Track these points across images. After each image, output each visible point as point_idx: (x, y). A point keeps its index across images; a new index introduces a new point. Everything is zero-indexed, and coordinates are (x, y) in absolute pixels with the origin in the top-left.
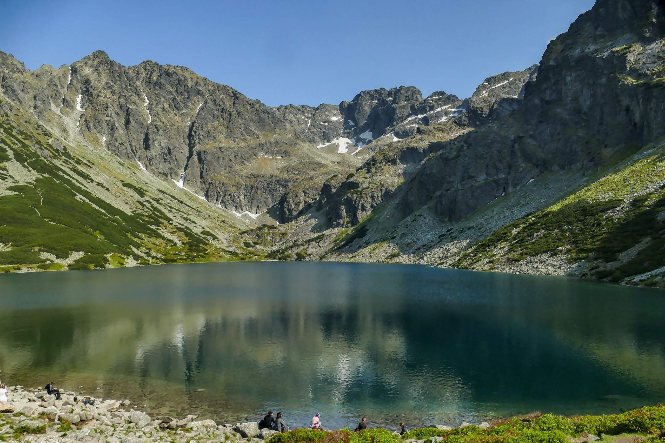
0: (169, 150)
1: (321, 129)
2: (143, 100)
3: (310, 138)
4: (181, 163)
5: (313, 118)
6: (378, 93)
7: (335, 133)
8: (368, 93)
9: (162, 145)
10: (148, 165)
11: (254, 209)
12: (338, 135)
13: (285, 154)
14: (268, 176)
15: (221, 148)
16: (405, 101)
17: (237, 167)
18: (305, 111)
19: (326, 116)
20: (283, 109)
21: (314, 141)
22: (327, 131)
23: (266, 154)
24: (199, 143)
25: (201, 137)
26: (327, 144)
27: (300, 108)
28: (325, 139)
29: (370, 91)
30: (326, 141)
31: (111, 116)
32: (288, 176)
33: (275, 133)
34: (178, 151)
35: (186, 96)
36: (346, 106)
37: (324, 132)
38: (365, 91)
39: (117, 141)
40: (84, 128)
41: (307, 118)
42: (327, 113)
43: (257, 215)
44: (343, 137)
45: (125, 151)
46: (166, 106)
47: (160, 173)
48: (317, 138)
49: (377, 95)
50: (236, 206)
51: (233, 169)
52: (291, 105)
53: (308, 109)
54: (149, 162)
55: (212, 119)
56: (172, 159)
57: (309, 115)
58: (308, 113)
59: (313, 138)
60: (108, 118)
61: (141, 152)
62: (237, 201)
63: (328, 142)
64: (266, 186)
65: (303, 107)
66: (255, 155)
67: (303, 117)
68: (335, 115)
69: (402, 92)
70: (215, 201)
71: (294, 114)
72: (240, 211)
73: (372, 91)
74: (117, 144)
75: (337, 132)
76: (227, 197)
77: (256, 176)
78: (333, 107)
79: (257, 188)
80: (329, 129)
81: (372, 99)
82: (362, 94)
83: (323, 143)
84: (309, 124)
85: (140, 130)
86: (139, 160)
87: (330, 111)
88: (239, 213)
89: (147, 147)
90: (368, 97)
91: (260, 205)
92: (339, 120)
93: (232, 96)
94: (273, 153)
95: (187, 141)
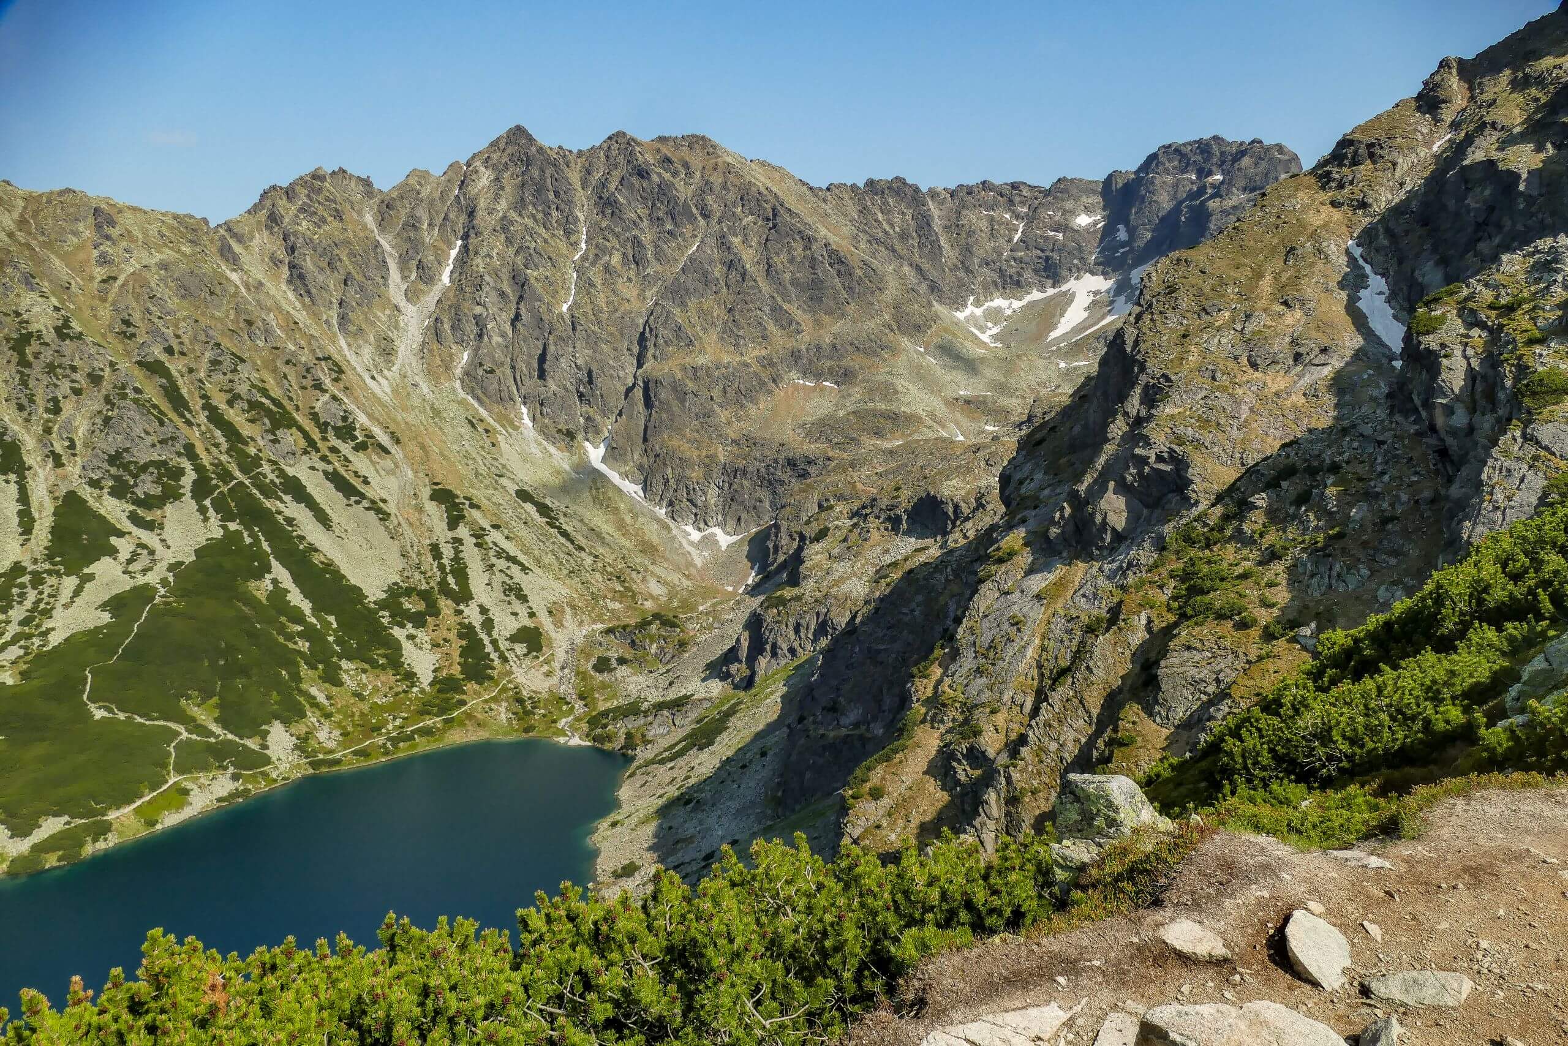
0: (590, 373)
1: (1043, 251)
2: (575, 245)
3: (1011, 277)
4: (613, 402)
5: (1030, 220)
6: (1202, 153)
7: (1076, 262)
8: (1177, 150)
9: (579, 362)
10: (538, 415)
11: (731, 524)
12: (1084, 268)
13: (845, 376)
14: (775, 445)
15: (695, 369)
16: (1244, 190)
17: (723, 415)
18: (1017, 199)
19: (1065, 212)
20: (962, 194)
21: (1018, 284)
22: (1056, 256)
23: (805, 374)
24: (655, 357)
25: (661, 341)
26: (1051, 292)
27: (1007, 191)
28: (1048, 277)
29: (1184, 145)
30: (1050, 281)
31: (484, 306)
32: (812, 448)
33: (843, 315)
34: (612, 376)
35: (669, 227)
36: (1120, 185)
37: (1047, 259)
38: (1170, 146)
39: (481, 365)
40: (431, 334)
41: (1018, 217)
42: (1069, 205)
43: (735, 538)
44: (1093, 274)
45: (495, 386)
46: (616, 259)
47: (559, 431)
48: (1028, 275)
49: (1199, 158)
50: (696, 515)
51: (713, 421)
52: (984, 183)
53: (1025, 192)
54: (540, 405)
55: (701, 287)
56: (594, 395)
57: (1025, 210)
58: (1022, 203)
59: (1019, 274)
60: (478, 310)
61: (531, 384)
62: (699, 503)
63: (1054, 286)
64: (763, 470)
65: (1014, 186)
66: (774, 381)
67: (1007, 216)
68: (1088, 210)
69: (1246, 161)
70: (657, 499)
71: (987, 209)
72: (702, 525)
73: (1190, 143)
74: (480, 372)
75: (1081, 259)
76: (679, 494)
77: (751, 442)
78: (1085, 187)
79: (744, 472)
80: (1061, 249)
81: (1184, 171)
82: (1160, 153)
83: (1042, 288)
84: (1017, 237)
85: (536, 332)
86: (525, 403)
87: (1076, 199)
88: (699, 529)
89: (542, 375)
90: (1176, 163)
91: (744, 516)
92: (1095, 224)
93: (768, 220)
94: (818, 376)
95: (636, 349)
